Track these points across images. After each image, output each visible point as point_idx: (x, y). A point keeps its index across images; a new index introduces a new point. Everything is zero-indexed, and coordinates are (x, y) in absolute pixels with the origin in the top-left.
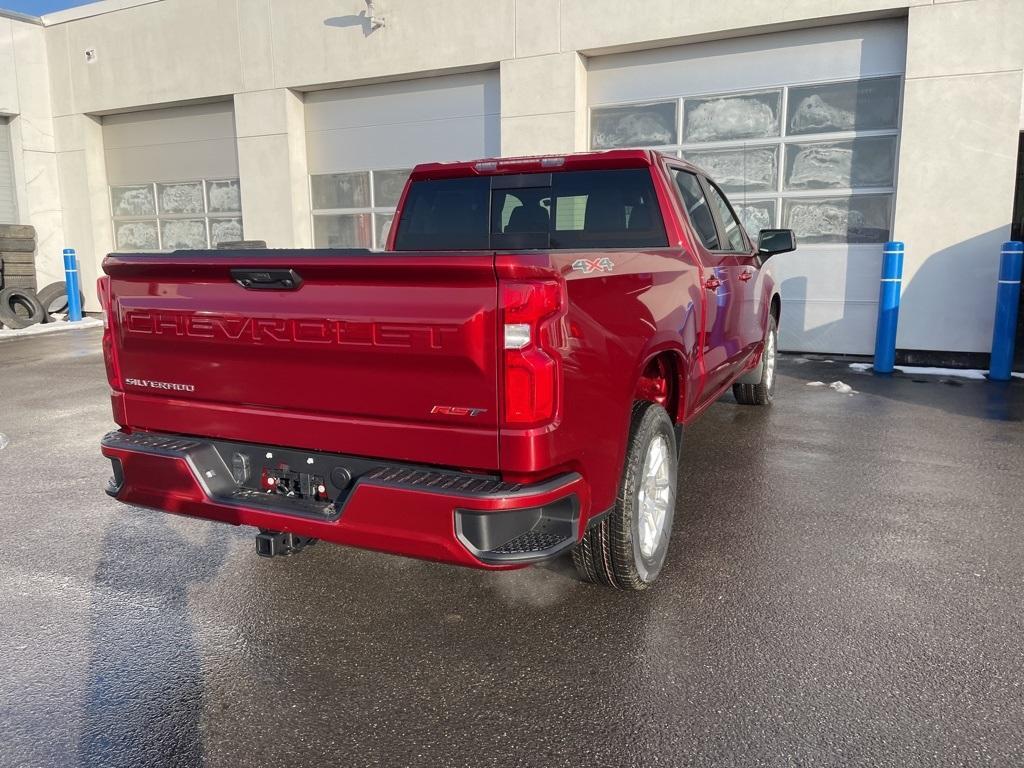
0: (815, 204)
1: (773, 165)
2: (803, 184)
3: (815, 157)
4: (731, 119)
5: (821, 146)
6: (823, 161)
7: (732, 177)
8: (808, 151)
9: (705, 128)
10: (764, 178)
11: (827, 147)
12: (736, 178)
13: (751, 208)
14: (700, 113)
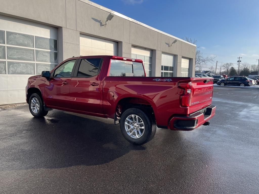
0: (43, 65)
1: (33, 54)
2: (40, 60)
3: (42, 54)
4: (20, 40)
5: (43, 52)
6: (44, 55)
7: (22, 56)
8: (41, 53)
9: (13, 41)
10: (31, 58)
11: (44, 52)
12: (23, 56)
13: (28, 65)
14: (12, 36)
